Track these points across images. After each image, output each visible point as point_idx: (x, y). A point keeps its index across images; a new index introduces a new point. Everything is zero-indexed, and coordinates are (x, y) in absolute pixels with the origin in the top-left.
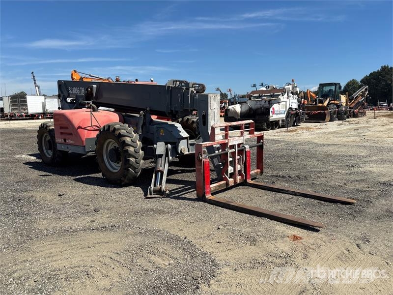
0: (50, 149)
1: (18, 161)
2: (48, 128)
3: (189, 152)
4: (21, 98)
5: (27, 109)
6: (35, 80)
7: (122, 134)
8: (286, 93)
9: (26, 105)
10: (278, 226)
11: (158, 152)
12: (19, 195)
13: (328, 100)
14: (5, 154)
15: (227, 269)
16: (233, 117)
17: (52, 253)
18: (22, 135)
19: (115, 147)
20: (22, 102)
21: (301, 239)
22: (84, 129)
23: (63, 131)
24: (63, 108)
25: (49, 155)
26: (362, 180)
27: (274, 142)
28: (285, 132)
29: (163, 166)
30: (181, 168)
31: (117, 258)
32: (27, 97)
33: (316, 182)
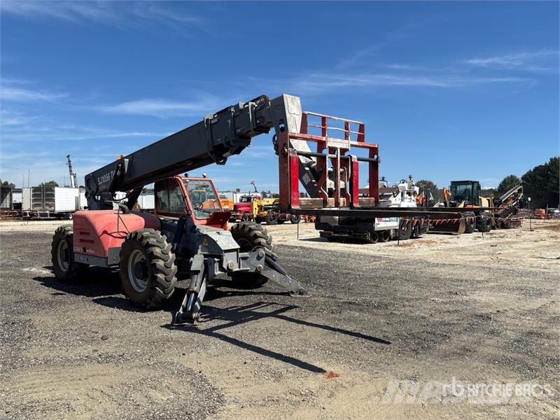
0: (66, 260)
1: (25, 275)
2: (66, 233)
3: (239, 268)
4: (47, 190)
5: (54, 205)
6: (70, 167)
7: (150, 243)
8: (400, 194)
9: (54, 201)
10: (318, 362)
11: (193, 268)
12: (15, 318)
13: (463, 203)
14: (10, 265)
15: (233, 406)
16: (327, 223)
17: (35, 384)
18: (39, 242)
19: (143, 259)
20: (47, 195)
21: (337, 376)
22: (110, 234)
23: (83, 237)
24: (89, 208)
25: (65, 268)
26: (456, 311)
27: (373, 259)
28: (395, 245)
29: (198, 285)
30: (233, 290)
31: (109, 392)
32: (56, 189)
33: (396, 312)
